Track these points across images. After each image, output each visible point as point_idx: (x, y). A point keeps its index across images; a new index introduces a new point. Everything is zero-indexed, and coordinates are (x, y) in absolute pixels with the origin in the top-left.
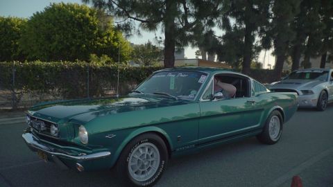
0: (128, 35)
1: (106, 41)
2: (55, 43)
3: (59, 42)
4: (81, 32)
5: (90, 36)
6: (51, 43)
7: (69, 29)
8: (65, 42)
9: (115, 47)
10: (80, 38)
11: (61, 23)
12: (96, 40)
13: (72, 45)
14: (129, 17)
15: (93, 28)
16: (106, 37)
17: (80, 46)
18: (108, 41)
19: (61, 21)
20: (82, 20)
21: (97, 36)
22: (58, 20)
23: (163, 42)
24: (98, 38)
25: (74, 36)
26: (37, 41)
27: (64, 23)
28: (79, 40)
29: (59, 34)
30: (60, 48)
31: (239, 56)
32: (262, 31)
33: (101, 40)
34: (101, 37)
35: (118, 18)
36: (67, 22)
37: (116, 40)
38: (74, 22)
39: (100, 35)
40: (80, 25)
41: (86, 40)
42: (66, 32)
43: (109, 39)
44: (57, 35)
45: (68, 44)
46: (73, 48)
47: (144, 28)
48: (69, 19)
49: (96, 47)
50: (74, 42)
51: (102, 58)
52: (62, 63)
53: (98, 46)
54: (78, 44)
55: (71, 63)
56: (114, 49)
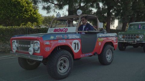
1: (30, 14)
2: (2, 15)
3: (3, 15)
4: (16, 9)
5: (21, 11)
7: (9, 8)
8: (7, 15)
9: (35, 17)
10: (15, 12)
11: (5, 4)
12: (24, 13)
13: (11, 16)
14: (49, 2)
15: (23, 7)
16: (30, 12)
17: (15, 17)
18: (31, 15)
19: (5, 3)
20: (16, 3)
21: (24, 12)
22: (3, 3)
24: (25, 13)
25: (12, 11)
27: (7, 4)
28: (15, 14)
29: (4, 10)
30: (4, 18)
33: (27, 14)
34: (27, 12)
35: (44, 3)
36: (8, 4)
37: (35, 13)
38: (12, 4)
39: (26, 11)
40: (15, 5)
41: (19, 13)
42: (7, 9)
43: (31, 13)
44: (2, 11)
45: (9, 16)
46: (11, 17)
47: (56, 8)
48: (9, 2)
49: (24, 17)
50: (11, 15)
51: (34, 24)
52: (14, 27)
53: (25, 17)
54: (14, 16)
55: (18, 27)
56: (34, 19)
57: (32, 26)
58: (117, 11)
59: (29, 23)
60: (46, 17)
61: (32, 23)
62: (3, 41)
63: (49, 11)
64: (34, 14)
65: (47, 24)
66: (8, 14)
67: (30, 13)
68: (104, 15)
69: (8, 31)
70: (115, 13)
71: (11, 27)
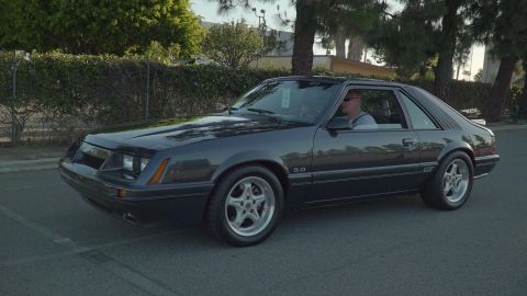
0: (226, 8)
1: (158, 14)
2: (59, 15)
3: (65, 13)
6: (50, 14)
8: (78, 11)
9: (176, 26)
10: (107, 5)
12: (138, 11)
13: (93, 19)
16: (158, 7)
17: (105, 22)
18: (164, 16)
21: (140, 5)
23: (291, 24)
24: (143, 8)
26: (23, 9)
28: (106, 10)
30: (67, 24)
31: (431, 54)
32: (474, 7)
33: (149, 13)
34: (149, 5)
37: (177, 12)
39: (147, 1)
41: (120, 10)
43: (165, 10)
45: (84, 16)
46: (94, 24)
49: (138, 25)
50: (94, 14)
51: (170, 49)
52: (101, 57)
53: (142, 22)
54: (103, 17)
55: (116, 57)
56: (173, 31)
57: (166, 56)
58: (482, 11)
59: (155, 44)
60: (215, 26)
61: (166, 45)
62: (61, 104)
63: (228, 3)
64: (174, 13)
65: (220, 53)
66: (82, 12)
67: (160, 11)
68: (433, 23)
69: (81, 71)
70: (476, 20)
71: (91, 56)
